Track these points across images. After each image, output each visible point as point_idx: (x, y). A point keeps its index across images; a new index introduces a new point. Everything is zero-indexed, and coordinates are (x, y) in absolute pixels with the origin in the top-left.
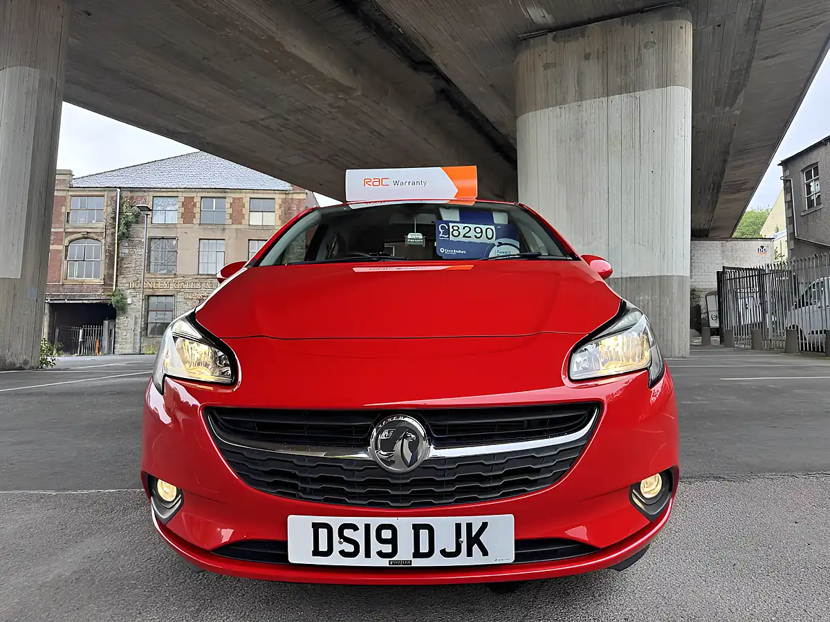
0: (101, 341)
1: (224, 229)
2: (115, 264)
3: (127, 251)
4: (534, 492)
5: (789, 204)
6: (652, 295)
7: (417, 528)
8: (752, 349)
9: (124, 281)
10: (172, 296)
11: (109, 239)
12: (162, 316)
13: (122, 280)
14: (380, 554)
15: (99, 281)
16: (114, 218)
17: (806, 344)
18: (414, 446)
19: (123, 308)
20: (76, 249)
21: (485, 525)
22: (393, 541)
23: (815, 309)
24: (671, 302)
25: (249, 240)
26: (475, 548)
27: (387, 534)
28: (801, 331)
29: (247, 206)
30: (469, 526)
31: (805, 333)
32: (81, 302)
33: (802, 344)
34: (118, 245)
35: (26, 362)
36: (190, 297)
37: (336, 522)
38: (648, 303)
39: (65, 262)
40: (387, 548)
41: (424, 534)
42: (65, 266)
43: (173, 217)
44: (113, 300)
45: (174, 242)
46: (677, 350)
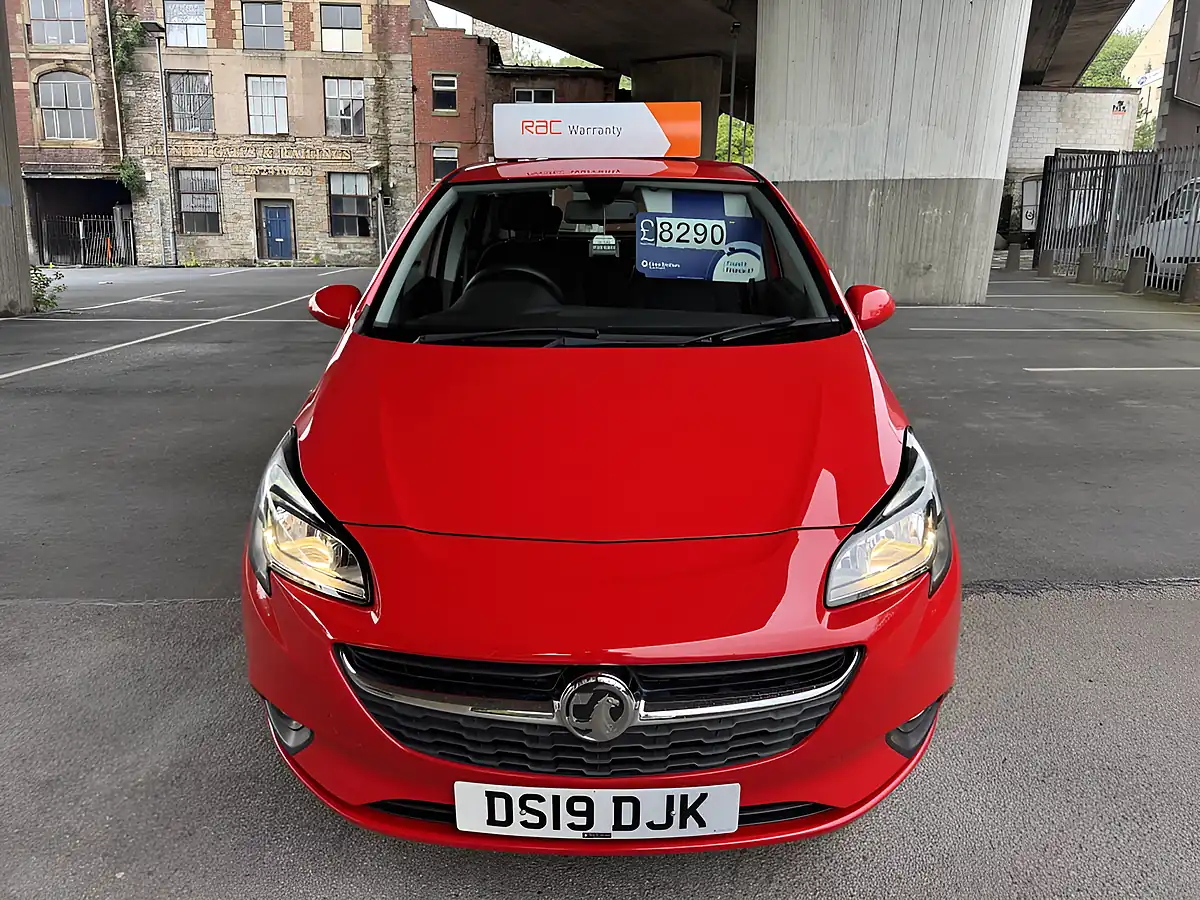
0: (113, 240)
1: (282, 59)
2: (118, 116)
3: (132, 94)
4: (767, 759)
5: (1175, 39)
6: (944, 210)
7: (618, 801)
8: (1077, 281)
9: (136, 143)
10: (213, 169)
11: (101, 73)
12: (202, 202)
13: (133, 144)
14: (572, 826)
15: (96, 143)
16: (104, 37)
17: (1155, 278)
18: (617, 712)
19: (141, 189)
20: (51, 90)
21: (703, 796)
22: (589, 814)
23: (1179, 225)
24: (972, 218)
25: (325, 78)
26: (691, 820)
27: (580, 806)
28: (1152, 257)
29: (317, 16)
30: (684, 798)
31: (1156, 258)
32: (74, 177)
33: (1150, 278)
34: (117, 83)
35: (12, 304)
36: (241, 172)
37: (516, 792)
38: (936, 222)
39: (38, 111)
40: (582, 821)
41: (627, 807)
42: (39, 118)
43: (200, 37)
44: (123, 175)
45: (207, 80)
46: (969, 291)
